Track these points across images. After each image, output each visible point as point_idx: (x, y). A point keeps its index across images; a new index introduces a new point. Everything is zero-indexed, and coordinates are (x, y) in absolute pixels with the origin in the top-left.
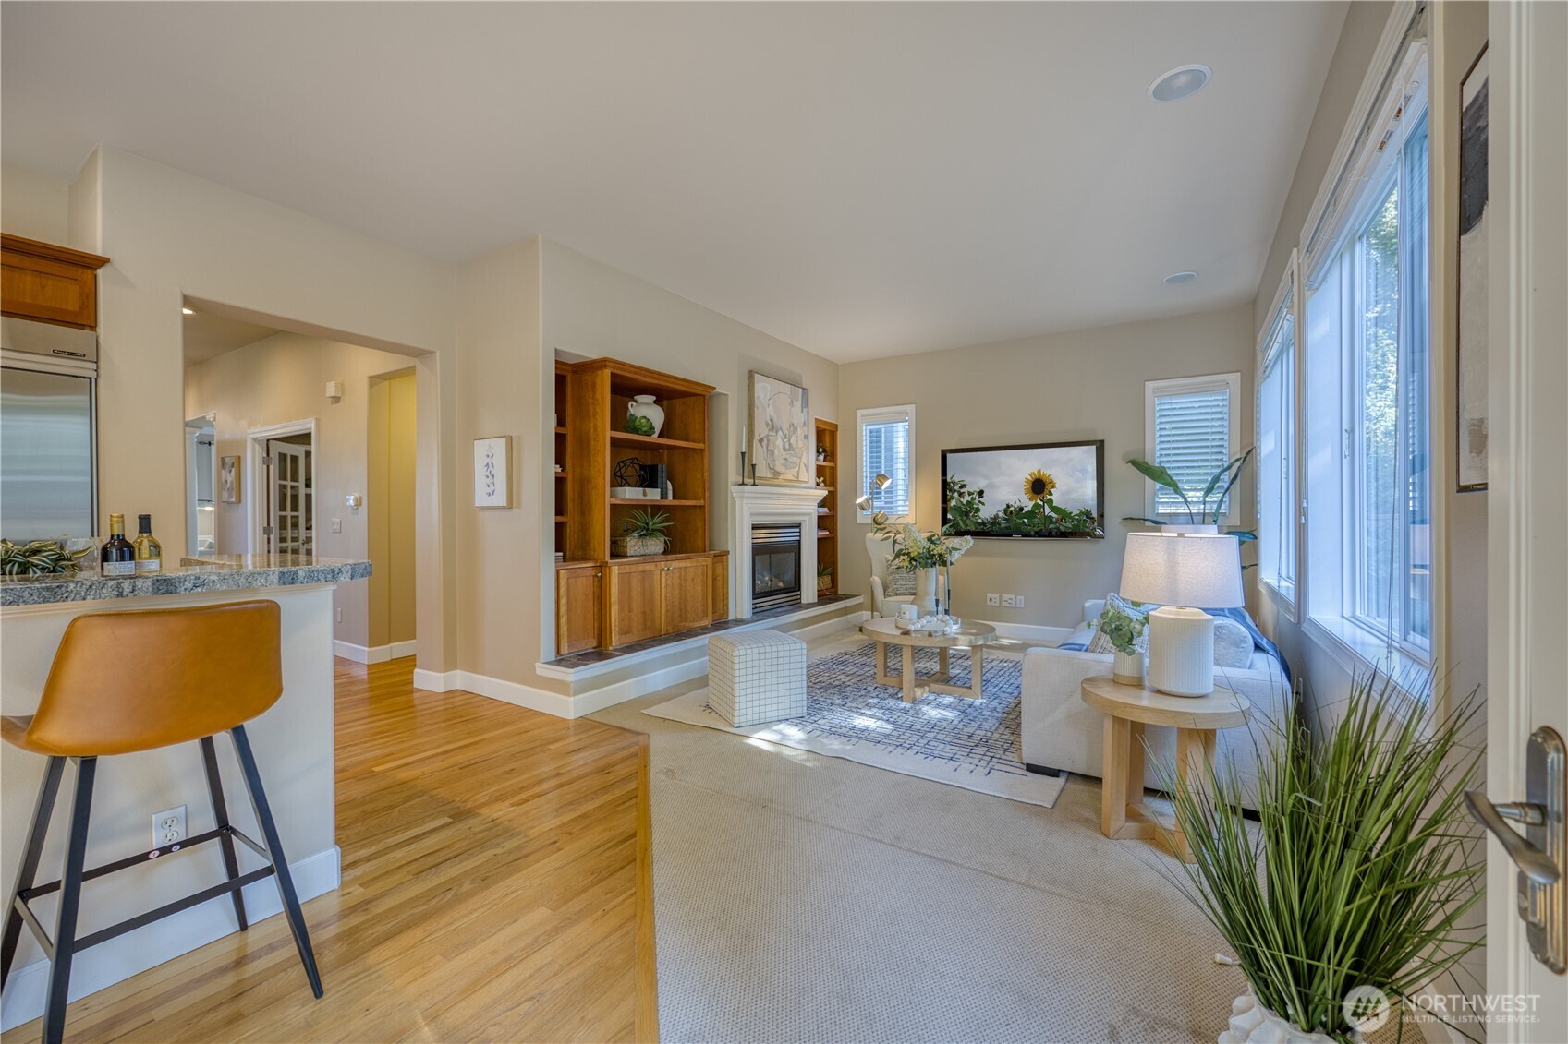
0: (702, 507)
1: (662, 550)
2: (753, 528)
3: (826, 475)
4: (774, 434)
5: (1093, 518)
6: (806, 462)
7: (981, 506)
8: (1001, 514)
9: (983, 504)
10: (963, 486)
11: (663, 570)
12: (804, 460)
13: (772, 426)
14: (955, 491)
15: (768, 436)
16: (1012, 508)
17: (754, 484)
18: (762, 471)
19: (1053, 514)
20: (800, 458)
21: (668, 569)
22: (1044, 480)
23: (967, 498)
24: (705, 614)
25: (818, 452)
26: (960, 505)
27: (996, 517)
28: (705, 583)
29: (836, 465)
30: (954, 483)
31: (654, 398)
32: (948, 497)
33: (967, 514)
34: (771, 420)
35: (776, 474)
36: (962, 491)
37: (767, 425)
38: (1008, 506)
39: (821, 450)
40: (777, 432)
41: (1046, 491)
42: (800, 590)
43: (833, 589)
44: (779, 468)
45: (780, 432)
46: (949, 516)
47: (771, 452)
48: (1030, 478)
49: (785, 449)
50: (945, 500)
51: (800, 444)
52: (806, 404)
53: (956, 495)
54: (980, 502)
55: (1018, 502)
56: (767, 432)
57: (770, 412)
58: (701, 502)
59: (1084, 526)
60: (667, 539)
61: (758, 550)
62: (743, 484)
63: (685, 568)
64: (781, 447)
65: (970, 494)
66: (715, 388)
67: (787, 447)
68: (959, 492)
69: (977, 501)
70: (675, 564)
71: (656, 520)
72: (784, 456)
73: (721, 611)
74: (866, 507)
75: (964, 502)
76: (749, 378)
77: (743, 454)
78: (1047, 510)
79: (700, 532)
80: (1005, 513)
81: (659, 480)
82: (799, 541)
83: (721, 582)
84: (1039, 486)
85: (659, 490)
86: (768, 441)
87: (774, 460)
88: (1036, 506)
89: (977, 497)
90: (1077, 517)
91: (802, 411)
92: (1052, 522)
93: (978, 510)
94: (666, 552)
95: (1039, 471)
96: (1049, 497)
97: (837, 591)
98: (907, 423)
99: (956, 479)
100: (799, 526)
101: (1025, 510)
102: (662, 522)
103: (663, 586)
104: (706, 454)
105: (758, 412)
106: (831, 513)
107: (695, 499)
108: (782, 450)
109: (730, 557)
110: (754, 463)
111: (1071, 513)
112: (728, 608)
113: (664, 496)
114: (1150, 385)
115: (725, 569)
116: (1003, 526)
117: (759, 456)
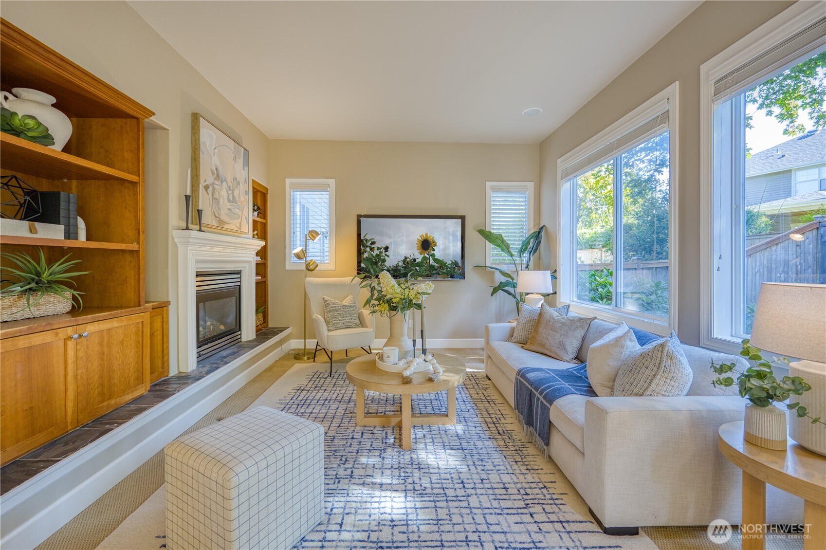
0: (135, 253)
1: (68, 308)
2: (197, 276)
3: (261, 230)
4: (220, 183)
5: (459, 266)
6: (246, 215)
7: (386, 258)
8: (401, 264)
9: (388, 256)
10: (373, 243)
11: (71, 338)
12: (245, 213)
13: (218, 175)
14: (367, 246)
15: (213, 184)
16: (408, 260)
17: (200, 230)
18: (207, 219)
19: (435, 264)
20: (242, 211)
21: (80, 336)
22: (430, 241)
23: (376, 252)
24: (140, 380)
25: (254, 209)
26: (371, 257)
27: (398, 266)
28: (140, 345)
29: (267, 222)
30: (366, 240)
31: (54, 101)
32: (362, 251)
33: (376, 263)
34: (216, 169)
35: (221, 222)
36: (372, 246)
37: (213, 173)
38: (406, 258)
39: (256, 208)
40: (222, 182)
41: (430, 248)
42: (240, 330)
43: (265, 324)
44: (224, 217)
45: (225, 183)
46: (363, 265)
47: (216, 201)
48: (420, 239)
49: (229, 201)
50: (360, 253)
51: (242, 199)
52: (247, 163)
53: (368, 249)
54: (386, 255)
55: (412, 255)
56: (213, 181)
57: (215, 161)
58: (134, 246)
59: (454, 271)
60: (75, 293)
61: (202, 298)
62: (187, 229)
63: (109, 330)
64: (226, 197)
65: (378, 249)
66: (154, 114)
67: (231, 198)
68: (370, 247)
69: (383, 254)
70: (91, 328)
71: (56, 267)
72: (228, 207)
73: (160, 370)
74: (301, 255)
75: (374, 255)
76: (192, 121)
77: (187, 198)
78: (432, 261)
79: (132, 282)
80: (404, 263)
81: (63, 213)
82: (240, 286)
83: (160, 337)
84: (426, 244)
85: (62, 227)
86: (214, 189)
87: (220, 209)
88: (424, 258)
89: (384, 251)
90: (449, 266)
91: (244, 170)
92: (435, 270)
93: (384, 261)
94: (74, 311)
95: (427, 234)
96: (432, 252)
97: (267, 326)
98: (328, 193)
99: (368, 237)
100: (239, 272)
101: (418, 261)
102: (66, 272)
103: (70, 360)
104: (140, 190)
105: (203, 158)
106: (263, 261)
107: (123, 241)
108: (226, 201)
109: (172, 309)
110: (200, 208)
111: (446, 263)
112: (168, 365)
113: (70, 234)
114: (489, 184)
115: (165, 323)
116: (402, 272)
117: (204, 202)
